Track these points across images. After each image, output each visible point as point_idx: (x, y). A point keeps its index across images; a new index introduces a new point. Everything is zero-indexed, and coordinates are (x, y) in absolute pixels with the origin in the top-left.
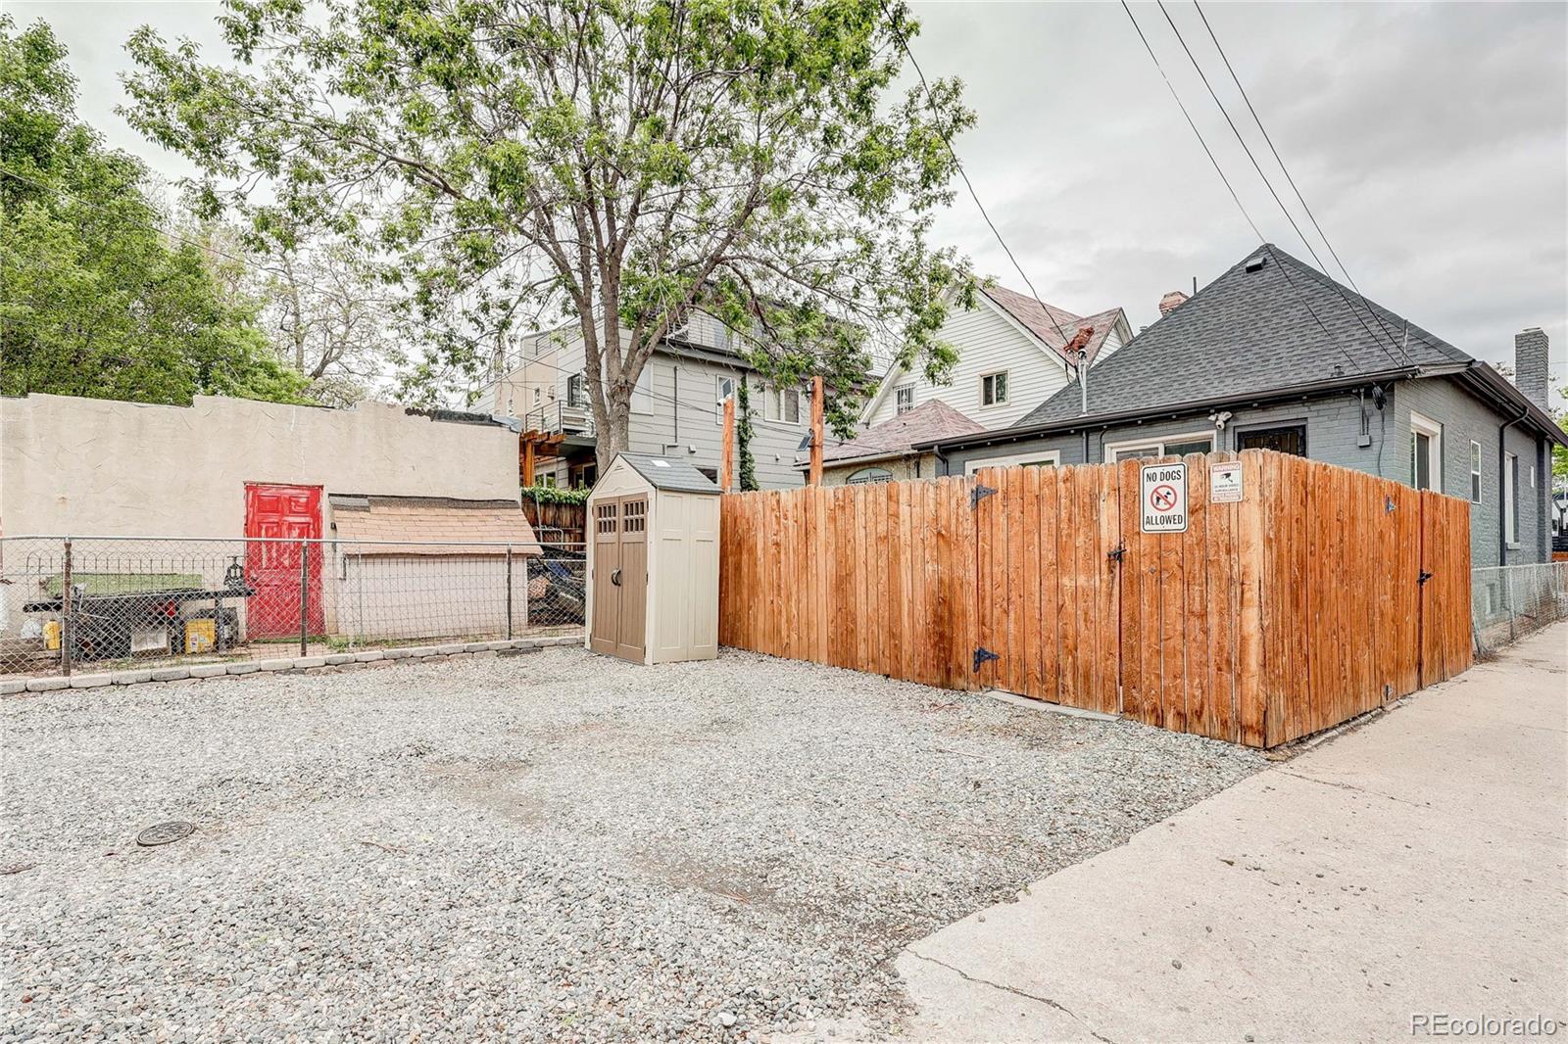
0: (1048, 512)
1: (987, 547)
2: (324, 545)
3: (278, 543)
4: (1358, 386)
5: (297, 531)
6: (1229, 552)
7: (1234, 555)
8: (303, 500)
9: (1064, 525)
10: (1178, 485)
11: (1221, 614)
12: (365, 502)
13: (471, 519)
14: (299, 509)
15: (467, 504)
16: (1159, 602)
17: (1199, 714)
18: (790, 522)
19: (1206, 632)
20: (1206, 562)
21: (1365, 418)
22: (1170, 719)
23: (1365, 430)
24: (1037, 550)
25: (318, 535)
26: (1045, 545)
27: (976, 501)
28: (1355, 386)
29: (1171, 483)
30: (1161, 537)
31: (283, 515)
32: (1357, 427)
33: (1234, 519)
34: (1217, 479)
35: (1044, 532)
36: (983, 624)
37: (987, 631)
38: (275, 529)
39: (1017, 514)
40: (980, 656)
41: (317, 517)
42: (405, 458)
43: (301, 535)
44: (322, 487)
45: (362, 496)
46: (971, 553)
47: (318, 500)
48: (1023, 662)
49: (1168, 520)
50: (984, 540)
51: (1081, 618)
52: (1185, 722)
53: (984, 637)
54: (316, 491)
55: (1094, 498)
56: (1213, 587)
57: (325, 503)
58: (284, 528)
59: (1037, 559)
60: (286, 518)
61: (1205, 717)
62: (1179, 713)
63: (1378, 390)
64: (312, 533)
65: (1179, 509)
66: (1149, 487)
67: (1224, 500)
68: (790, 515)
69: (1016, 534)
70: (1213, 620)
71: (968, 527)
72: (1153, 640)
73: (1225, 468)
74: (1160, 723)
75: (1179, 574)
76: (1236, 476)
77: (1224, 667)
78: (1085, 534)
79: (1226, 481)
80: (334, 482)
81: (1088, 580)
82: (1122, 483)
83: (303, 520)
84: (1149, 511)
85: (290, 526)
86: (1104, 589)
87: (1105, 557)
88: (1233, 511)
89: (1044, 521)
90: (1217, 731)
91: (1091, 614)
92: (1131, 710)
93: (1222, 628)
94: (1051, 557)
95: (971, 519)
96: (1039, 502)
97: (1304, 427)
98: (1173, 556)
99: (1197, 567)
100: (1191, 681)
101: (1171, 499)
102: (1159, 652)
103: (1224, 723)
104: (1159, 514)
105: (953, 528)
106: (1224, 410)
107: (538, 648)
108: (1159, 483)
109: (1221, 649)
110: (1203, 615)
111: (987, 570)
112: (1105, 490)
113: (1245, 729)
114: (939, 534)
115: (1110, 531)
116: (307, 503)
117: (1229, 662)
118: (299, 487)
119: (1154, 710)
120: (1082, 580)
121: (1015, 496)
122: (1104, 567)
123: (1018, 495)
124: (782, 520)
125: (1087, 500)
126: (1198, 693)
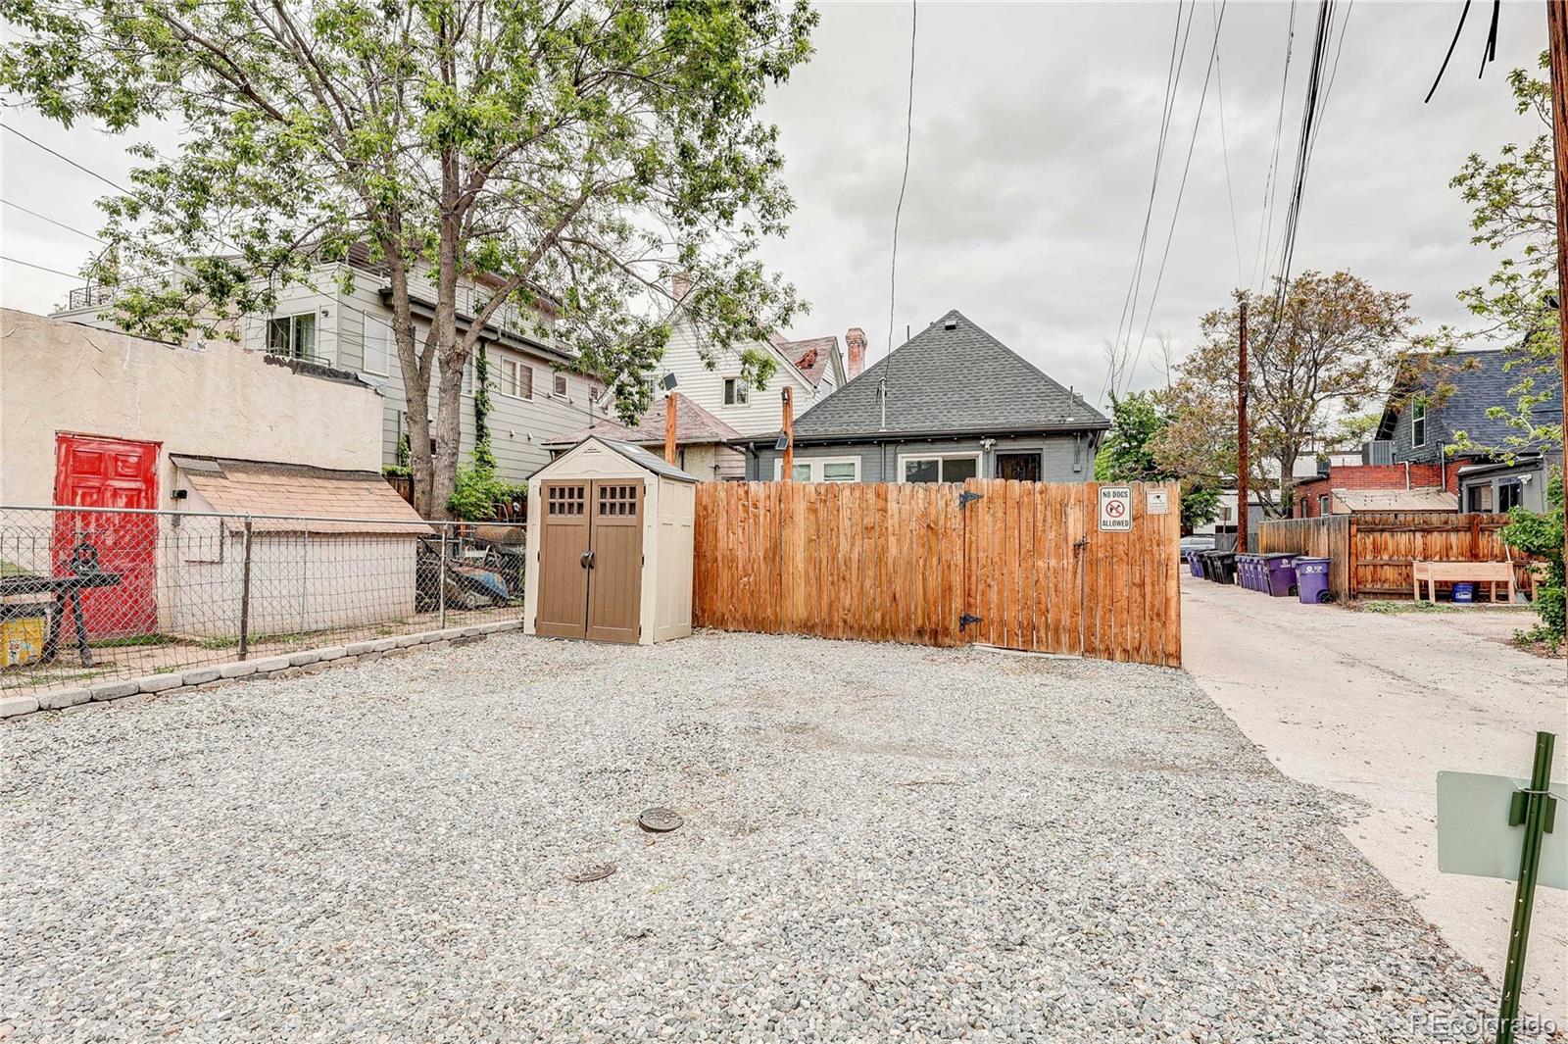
0: (1026, 514)
1: (974, 538)
2: (161, 519)
3: (100, 513)
4: (1077, 431)
5: (124, 500)
6: (1158, 545)
7: (1162, 547)
8: (133, 460)
9: (1039, 524)
10: (1126, 501)
11: (1153, 585)
12: (214, 466)
13: (340, 492)
14: (128, 471)
15: (330, 474)
16: (1111, 578)
17: (1138, 650)
18: (762, 512)
19: (1144, 596)
20: (1143, 551)
21: (1077, 453)
22: (1118, 655)
23: (1077, 461)
24: (1017, 541)
25: (152, 504)
26: (1023, 538)
27: (963, 505)
28: (1074, 431)
29: (1120, 499)
30: (1112, 535)
31: (106, 477)
32: (1072, 458)
33: (1162, 524)
34: (1151, 499)
35: (1023, 528)
36: (969, 595)
37: (972, 601)
38: (95, 496)
39: (1000, 514)
40: (965, 621)
41: (151, 482)
42: (263, 416)
43: (129, 504)
44: (159, 444)
45: (210, 458)
46: (959, 542)
47: (153, 460)
48: (1002, 623)
49: (1119, 523)
50: (971, 533)
51: (1052, 591)
52: (1128, 656)
53: (970, 605)
54: (151, 448)
55: (1063, 505)
56: (1148, 568)
57: (162, 466)
58: (108, 494)
59: (1017, 547)
60: (110, 482)
61: (1142, 652)
62: (1124, 650)
63: (1090, 435)
64: (144, 502)
65: (1126, 517)
66: (1105, 501)
67: (1156, 512)
68: (761, 505)
69: (1000, 529)
70: (1148, 588)
71: (956, 523)
72: (1107, 602)
73: (1157, 492)
74: (1111, 658)
75: (1125, 559)
76: (1164, 498)
77: (1155, 617)
78: (1057, 531)
79: (1157, 500)
80: (177, 439)
81: (1055, 562)
82: (1085, 497)
83: (133, 485)
84: (1105, 517)
85: (116, 493)
86: (1070, 567)
87: (1071, 547)
88: (1162, 519)
89: (1023, 521)
90: (1149, 659)
91: (1060, 585)
92: (1091, 650)
93: (1154, 594)
94: (1029, 546)
95: (960, 516)
96: (1019, 508)
97: (1039, 455)
98: (1121, 547)
99: (1138, 554)
100: (1133, 628)
101: (1120, 509)
102: (1110, 610)
103: (1154, 654)
104: (1112, 519)
105: (942, 522)
106: (990, 437)
107: (482, 636)
108: (1112, 499)
109: (1153, 606)
110: (1142, 585)
111: (974, 555)
112: (1072, 501)
113: (1168, 656)
114: (929, 526)
115: (1075, 528)
116: (138, 463)
117: (1158, 615)
118: (129, 442)
119: (1107, 649)
120: (1053, 563)
121: (999, 502)
122: (1071, 554)
123: (1001, 501)
124: (751, 509)
125: (1058, 507)
126: (1137, 635)
